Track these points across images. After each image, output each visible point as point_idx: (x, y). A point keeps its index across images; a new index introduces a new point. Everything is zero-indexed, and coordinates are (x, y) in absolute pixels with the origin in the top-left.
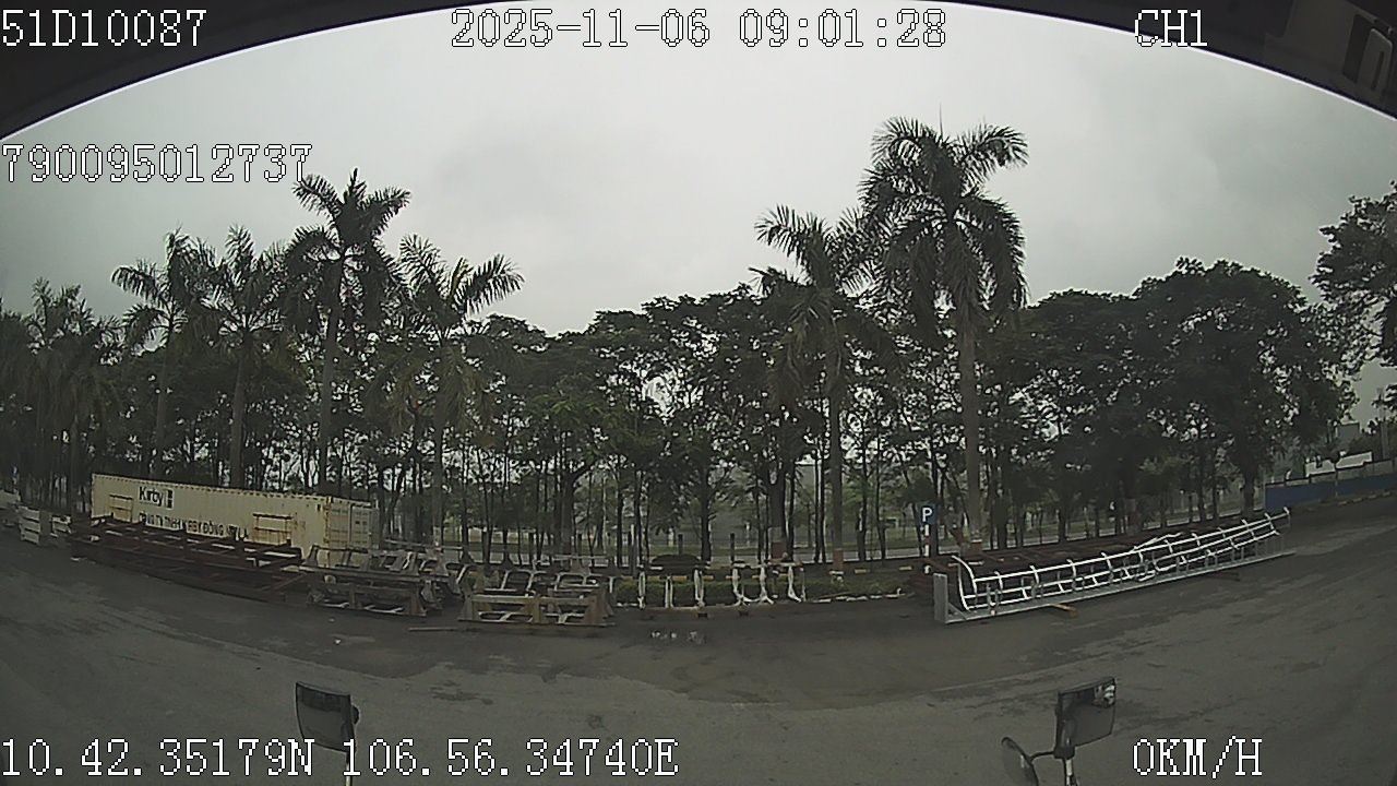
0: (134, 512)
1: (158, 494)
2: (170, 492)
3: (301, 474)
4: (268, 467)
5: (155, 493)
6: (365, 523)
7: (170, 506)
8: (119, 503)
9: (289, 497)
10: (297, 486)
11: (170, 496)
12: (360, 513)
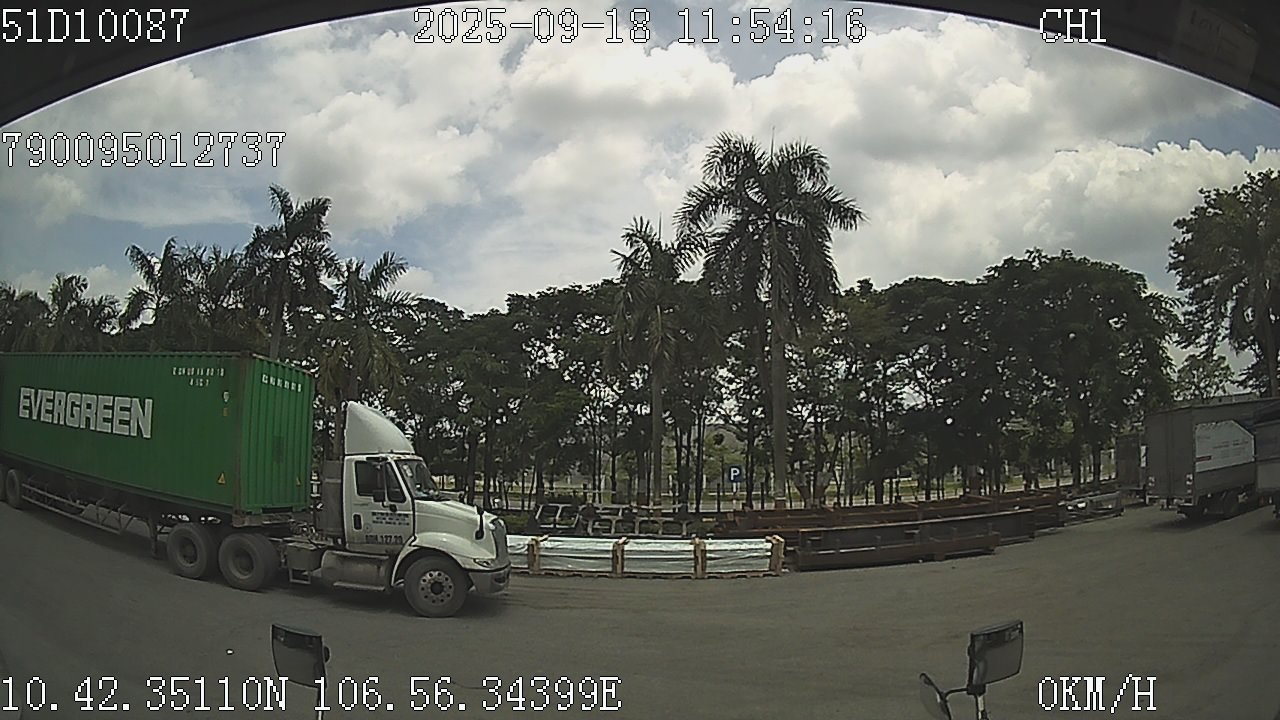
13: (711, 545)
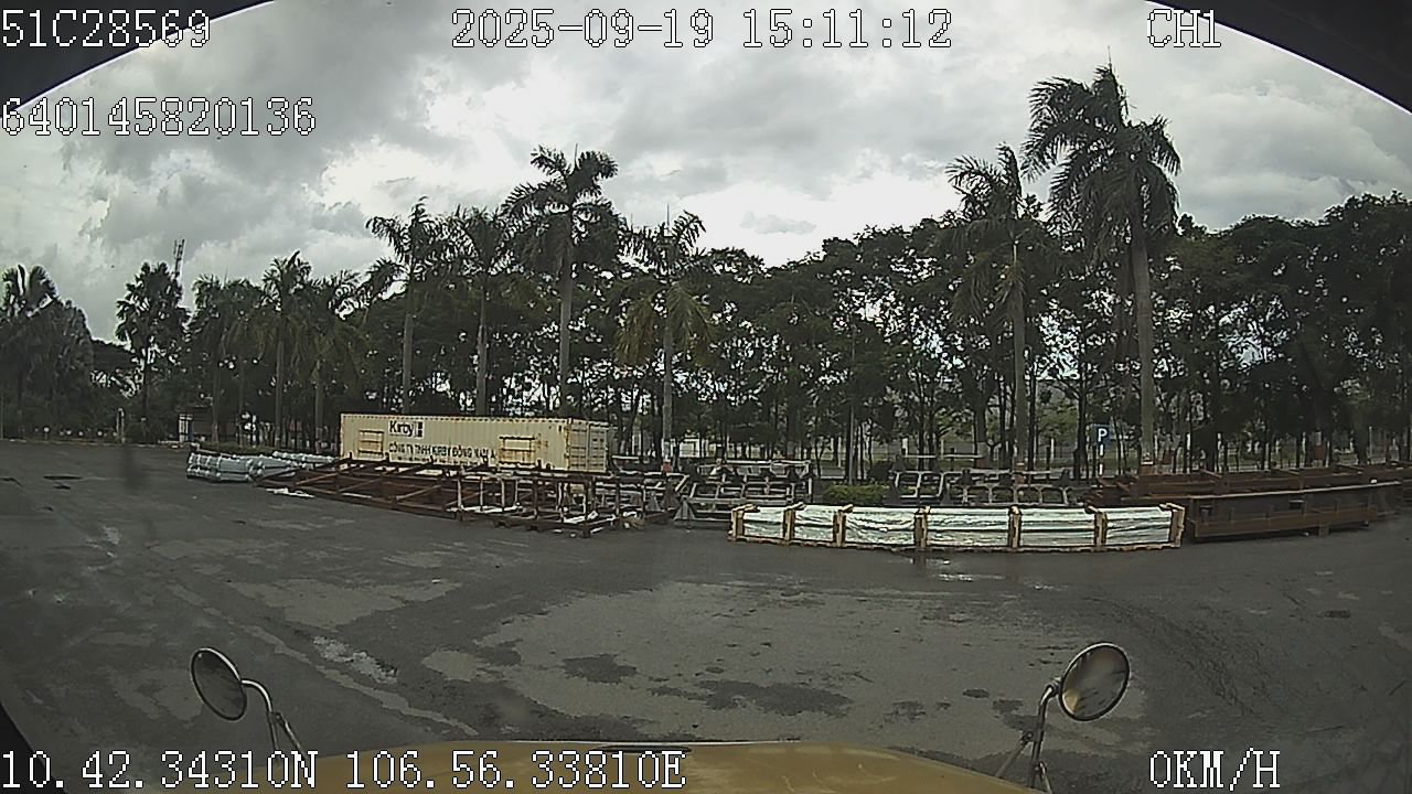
0: (384, 445)
1: (408, 426)
2: (420, 424)
3: (543, 399)
4: (510, 397)
5: (405, 425)
6: (602, 440)
7: (420, 434)
8: (368, 436)
9: (533, 422)
10: (541, 411)
11: (420, 426)
12: (597, 432)
13: (1113, 514)
